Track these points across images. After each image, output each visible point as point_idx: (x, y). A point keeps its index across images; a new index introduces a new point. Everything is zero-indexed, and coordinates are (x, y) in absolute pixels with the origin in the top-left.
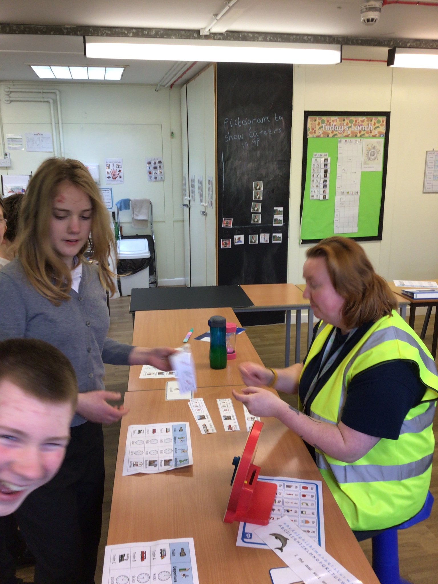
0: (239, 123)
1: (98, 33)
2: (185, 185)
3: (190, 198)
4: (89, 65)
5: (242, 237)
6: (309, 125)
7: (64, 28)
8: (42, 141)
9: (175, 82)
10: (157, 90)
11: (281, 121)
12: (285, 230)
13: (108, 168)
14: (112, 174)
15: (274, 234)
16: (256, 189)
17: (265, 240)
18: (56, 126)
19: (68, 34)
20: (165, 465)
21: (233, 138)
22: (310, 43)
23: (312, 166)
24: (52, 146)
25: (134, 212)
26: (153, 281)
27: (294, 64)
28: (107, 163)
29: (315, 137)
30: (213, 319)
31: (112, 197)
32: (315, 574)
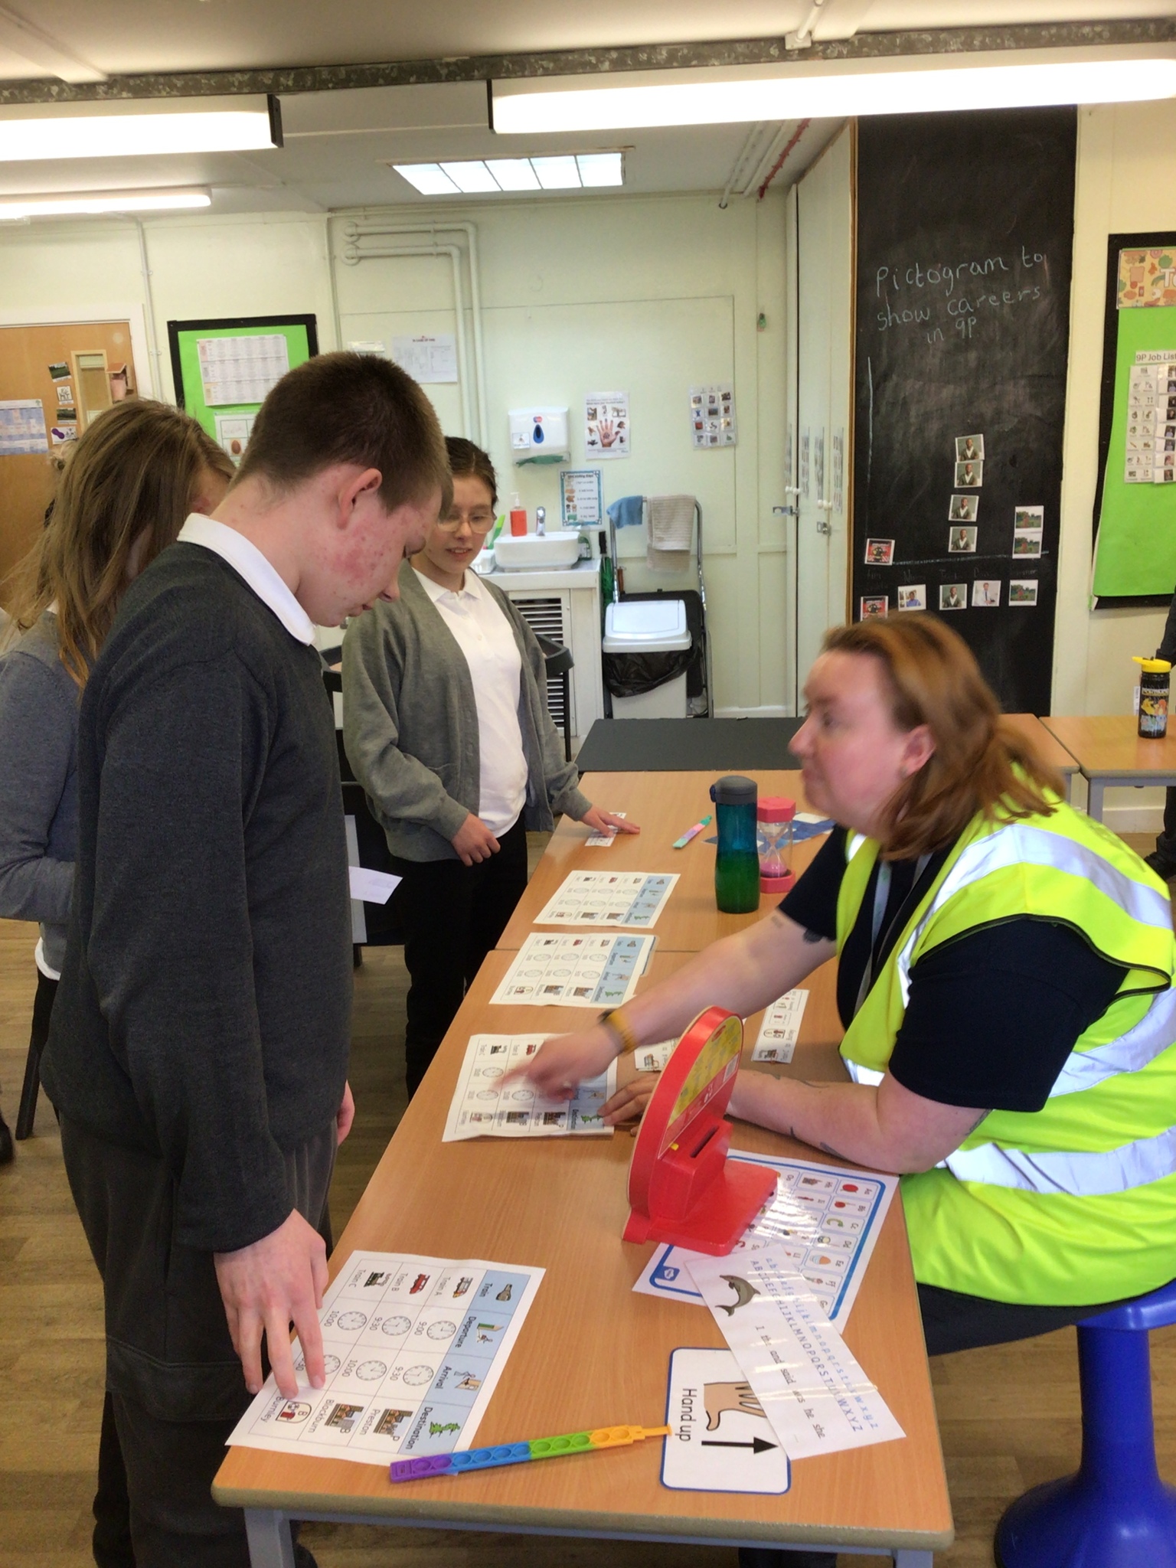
0: (917, 279)
1: (523, 68)
2: (790, 454)
3: (799, 490)
4: (533, 152)
5: (920, 591)
6: (1124, 274)
7: (441, 64)
8: (432, 357)
9: (768, 179)
10: (723, 205)
11: (1038, 267)
12: (1046, 571)
13: (590, 417)
14: (602, 433)
15: (1013, 583)
16: (964, 457)
17: (989, 599)
18: (464, 315)
19: (451, 77)
20: (546, 1123)
21: (901, 318)
22: (1101, 43)
23: (1131, 388)
24: (456, 368)
25: (654, 530)
26: (699, 711)
27: (1081, 105)
28: (589, 406)
29: (1142, 307)
30: (721, 782)
31: (599, 492)
32: (784, 1372)
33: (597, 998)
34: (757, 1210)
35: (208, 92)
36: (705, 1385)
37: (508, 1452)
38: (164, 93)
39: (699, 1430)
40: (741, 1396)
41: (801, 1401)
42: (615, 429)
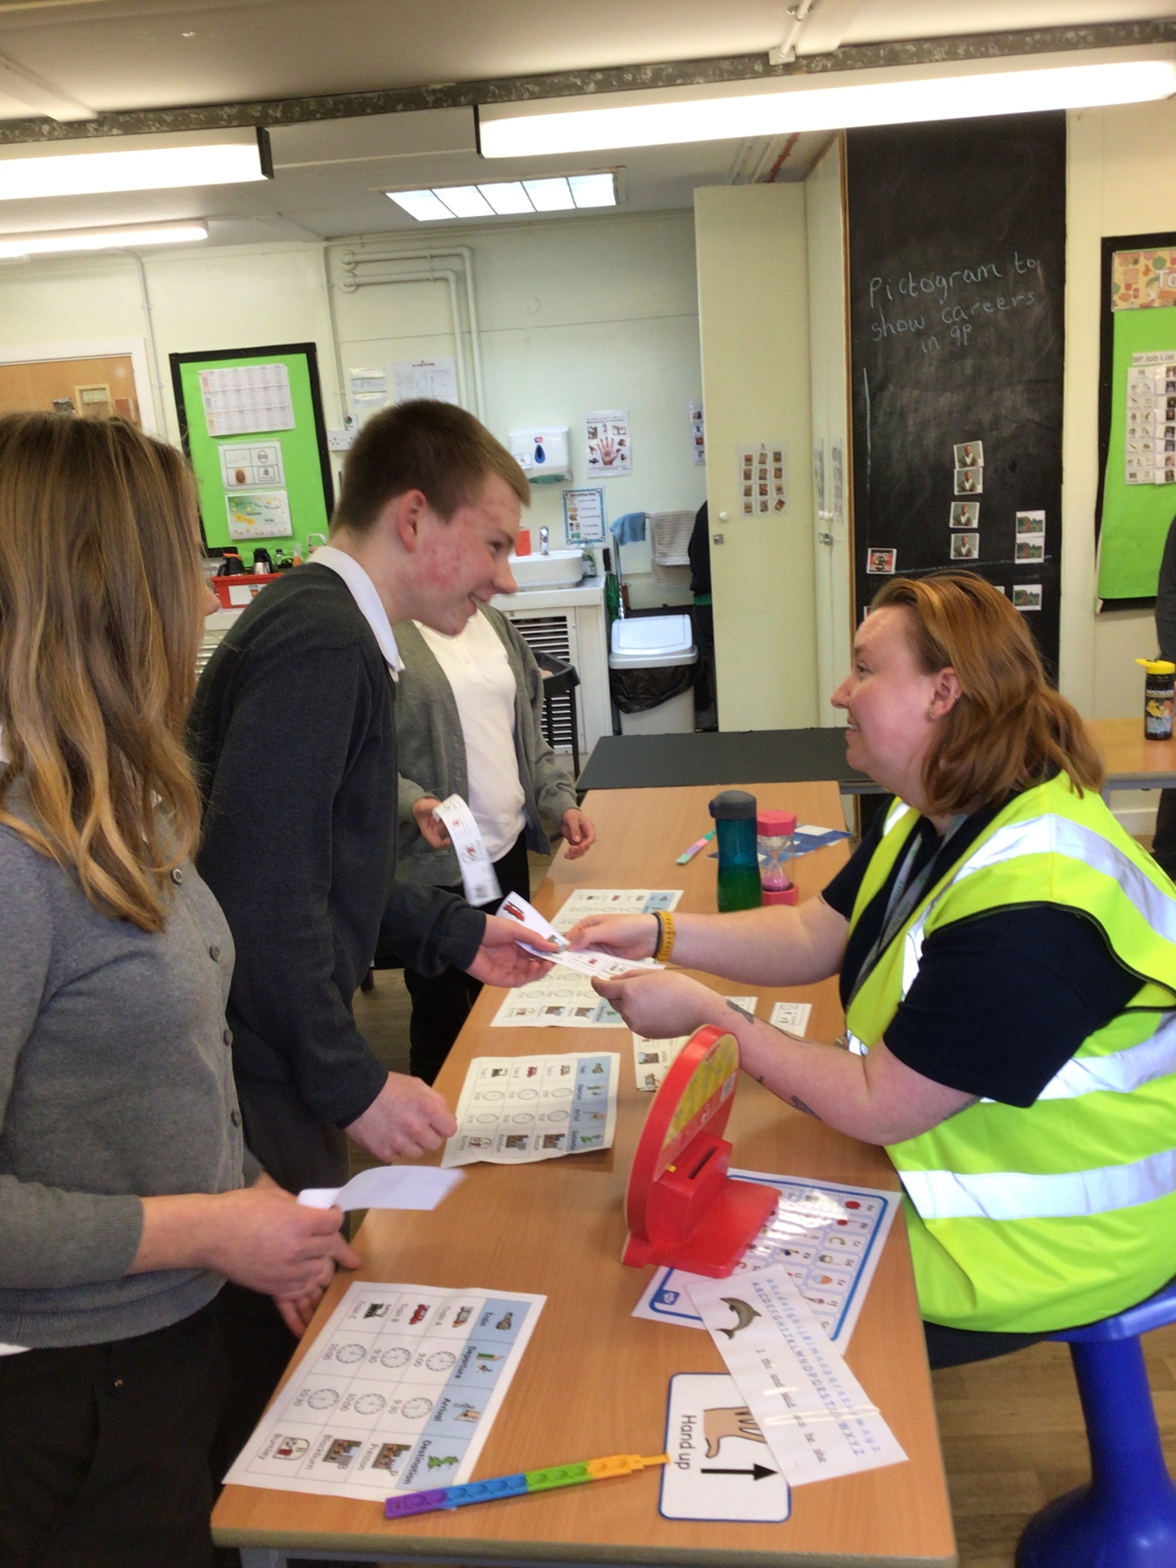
0: (910, 288)
1: (509, 93)
4: (525, 176)
6: (1118, 277)
7: (427, 91)
8: (432, 381)
11: (1032, 272)
12: (1050, 574)
13: (591, 436)
14: (604, 451)
15: (1017, 588)
16: (964, 464)
18: (463, 339)
19: (438, 104)
20: (545, 1146)
21: (896, 329)
22: (1085, 48)
23: (1129, 390)
24: (456, 392)
25: (657, 545)
27: (1070, 109)
28: (590, 424)
29: (1137, 309)
30: (720, 798)
31: (602, 509)
32: (785, 1396)
33: (598, 1018)
34: (758, 1230)
35: (197, 127)
36: (706, 1411)
37: (504, 1485)
38: (154, 129)
39: (699, 1458)
40: (741, 1421)
41: (802, 1425)
42: (617, 447)
